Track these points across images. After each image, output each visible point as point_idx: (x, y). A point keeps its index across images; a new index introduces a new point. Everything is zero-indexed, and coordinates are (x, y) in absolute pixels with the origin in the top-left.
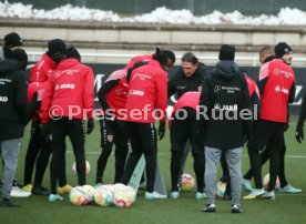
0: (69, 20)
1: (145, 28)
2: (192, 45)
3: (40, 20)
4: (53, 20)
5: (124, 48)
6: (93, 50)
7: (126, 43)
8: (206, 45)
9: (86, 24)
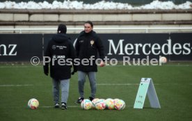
0: (103, 10)
1: (146, 12)
2: (174, 21)
3: (87, 10)
4: (94, 10)
5: (135, 24)
6: (117, 26)
7: (136, 21)
8: (182, 21)
9: (113, 11)
